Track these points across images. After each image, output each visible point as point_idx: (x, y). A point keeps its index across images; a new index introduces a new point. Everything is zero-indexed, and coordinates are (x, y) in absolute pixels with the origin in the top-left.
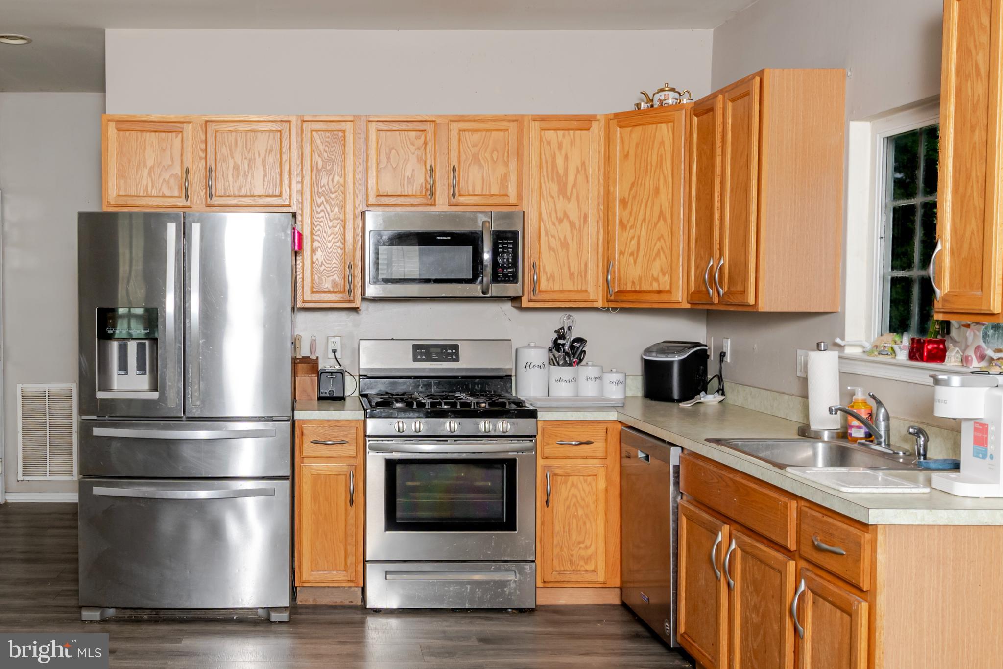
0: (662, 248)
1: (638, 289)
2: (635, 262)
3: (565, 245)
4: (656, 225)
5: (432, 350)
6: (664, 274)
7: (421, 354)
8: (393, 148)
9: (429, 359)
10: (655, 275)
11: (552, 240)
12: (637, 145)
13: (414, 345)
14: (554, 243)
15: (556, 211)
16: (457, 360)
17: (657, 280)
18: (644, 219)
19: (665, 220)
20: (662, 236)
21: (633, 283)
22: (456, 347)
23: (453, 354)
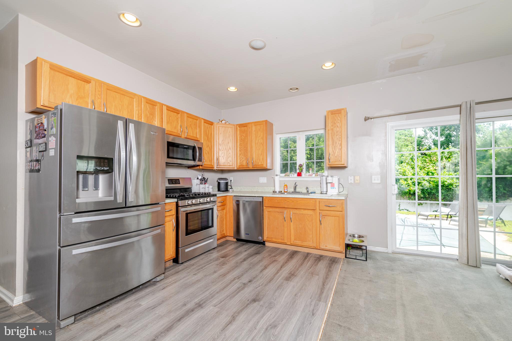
0: (230, 156)
1: (224, 165)
2: (223, 159)
3: (208, 153)
4: (228, 150)
5: (173, 181)
6: (231, 161)
7: (170, 182)
8: (171, 117)
9: (173, 184)
10: (229, 162)
11: (206, 151)
12: (223, 131)
13: (168, 179)
14: (207, 152)
15: (207, 144)
16: (180, 184)
17: (229, 163)
18: (225, 149)
19: (231, 149)
20: (230, 153)
21: (223, 163)
22: (179, 180)
23: (178, 182)
